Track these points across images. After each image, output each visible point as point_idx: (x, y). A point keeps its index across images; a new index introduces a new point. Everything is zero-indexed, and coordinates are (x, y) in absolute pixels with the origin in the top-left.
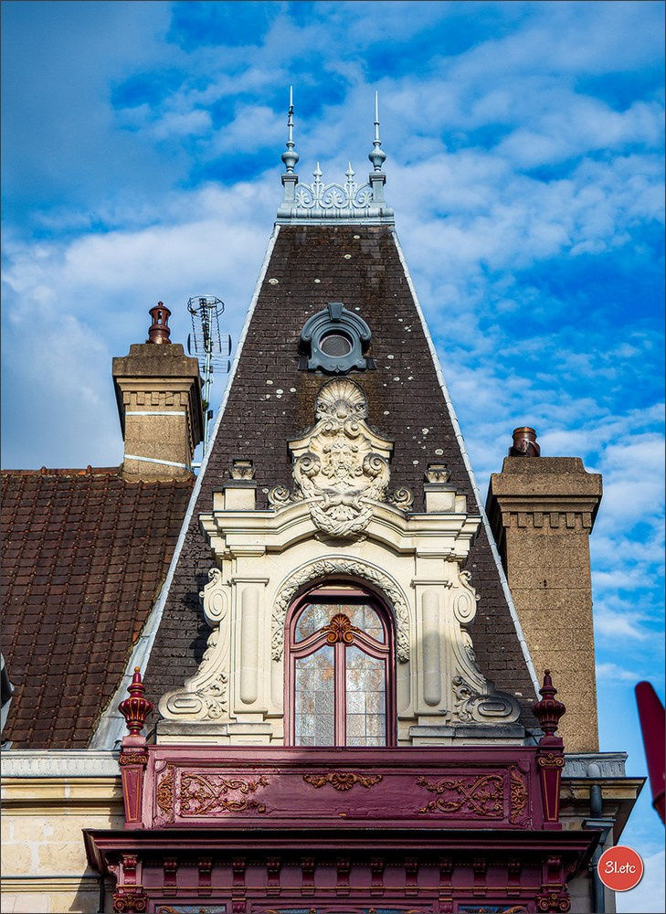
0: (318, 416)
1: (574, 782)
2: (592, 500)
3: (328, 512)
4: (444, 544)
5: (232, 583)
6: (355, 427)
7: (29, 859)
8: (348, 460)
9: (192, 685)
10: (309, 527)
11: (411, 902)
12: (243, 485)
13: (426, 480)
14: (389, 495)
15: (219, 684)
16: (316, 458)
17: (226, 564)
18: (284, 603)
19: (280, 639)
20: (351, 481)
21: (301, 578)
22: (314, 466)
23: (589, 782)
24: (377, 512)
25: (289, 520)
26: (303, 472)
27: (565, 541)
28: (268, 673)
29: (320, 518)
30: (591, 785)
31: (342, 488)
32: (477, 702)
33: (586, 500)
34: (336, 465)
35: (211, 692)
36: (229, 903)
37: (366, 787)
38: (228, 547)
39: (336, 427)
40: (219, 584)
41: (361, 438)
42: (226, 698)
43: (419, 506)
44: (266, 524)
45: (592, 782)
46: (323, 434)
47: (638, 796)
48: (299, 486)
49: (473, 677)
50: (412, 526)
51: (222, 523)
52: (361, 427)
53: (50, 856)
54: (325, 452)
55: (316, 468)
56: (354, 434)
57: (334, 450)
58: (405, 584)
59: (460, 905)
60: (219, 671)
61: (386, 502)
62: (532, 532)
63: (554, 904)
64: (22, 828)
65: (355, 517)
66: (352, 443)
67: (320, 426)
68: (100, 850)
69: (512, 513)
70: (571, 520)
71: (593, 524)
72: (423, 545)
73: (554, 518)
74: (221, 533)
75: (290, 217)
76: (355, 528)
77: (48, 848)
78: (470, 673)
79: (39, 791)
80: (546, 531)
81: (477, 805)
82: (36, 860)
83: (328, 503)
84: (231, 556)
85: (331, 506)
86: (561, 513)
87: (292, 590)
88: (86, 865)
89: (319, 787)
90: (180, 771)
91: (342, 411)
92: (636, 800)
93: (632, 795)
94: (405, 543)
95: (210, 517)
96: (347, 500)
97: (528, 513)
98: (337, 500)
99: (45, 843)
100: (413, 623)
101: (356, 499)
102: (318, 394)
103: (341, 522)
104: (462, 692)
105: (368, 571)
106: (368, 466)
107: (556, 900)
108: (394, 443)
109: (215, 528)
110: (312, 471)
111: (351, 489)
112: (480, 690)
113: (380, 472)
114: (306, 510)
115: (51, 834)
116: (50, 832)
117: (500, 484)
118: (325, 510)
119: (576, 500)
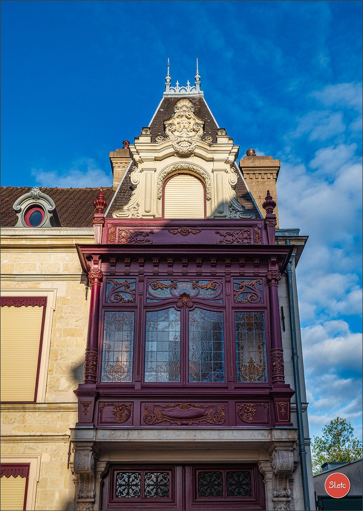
0: (175, 111)
1: (279, 238)
2: (276, 168)
3: (179, 144)
4: (225, 156)
5: (142, 171)
6: (189, 114)
7: (59, 268)
8: (187, 126)
9: (125, 208)
10: (172, 150)
11: (213, 277)
12: (146, 135)
13: (217, 134)
14: (203, 138)
15: (136, 207)
16: (174, 125)
17: (139, 165)
18: (162, 179)
19: (160, 191)
20: (188, 133)
21: (168, 170)
22: (174, 127)
23: (285, 238)
24: (198, 144)
25: (164, 147)
26: (169, 130)
27: (267, 183)
28: (155, 202)
29: (176, 146)
30: (286, 239)
31: (184, 135)
32: (238, 213)
33: (274, 168)
34: (182, 127)
35: (133, 209)
36: (137, 277)
37: (194, 234)
38: (140, 157)
39: (182, 114)
40: (137, 172)
41: (192, 119)
42: (138, 212)
43: (215, 141)
44: (155, 148)
45: (286, 238)
46: (177, 117)
47: (305, 244)
48: (168, 136)
49: (237, 205)
50: (212, 149)
51: (137, 148)
52: (192, 115)
53: (67, 267)
54: (178, 124)
55: (174, 128)
56: (190, 117)
57: (181, 122)
58: (209, 171)
59: (234, 279)
60: (137, 202)
61: (202, 140)
62: (255, 180)
63: (274, 277)
64: (56, 257)
65: (190, 146)
66: (189, 120)
67: (176, 115)
68: (83, 253)
69: (247, 174)
70: (269, 176)
71: (277, 177)
72: (216, 156)
73: (263, 175)
74: (137, 152)
75: (168, 95)
76: (190, 150)
77: (67, 264)
78: (235, 203)
79: (62, 241)
80: (260, 179)
81: (240, 241)
82: (62, 269)
83: (179, 140)
84: (141, 161)
85: (180, 142)
86: (265, 174)
87: (165, 174)
88: (82, 270)
89: (175, 234)
90: (118, 228)
91: (184, 108)
92: (304, 246)
93: (303, 243)
94: (209, 156)
95: (133, 146)
96: (187, 139)
97: (253, 174)
98: (182, 139)
99: (65, 262)
100: (212, 185)
101: (190, 139)
102: (176, 104)
103: (184, 147)
104: (233, 209)
105: (195, 167)
106: (194, 127)
107: (275, 275)
108: (205, 121)
109: (135, 150)
110: (173, 129)
111: (188, 136)
112: (239, 209)
113: (199, 130)
114: (170, 143)
115: (68, 259)
116: (68, 258)
117: (243, 163)
118: (178, 143)
119: (271, 168)
